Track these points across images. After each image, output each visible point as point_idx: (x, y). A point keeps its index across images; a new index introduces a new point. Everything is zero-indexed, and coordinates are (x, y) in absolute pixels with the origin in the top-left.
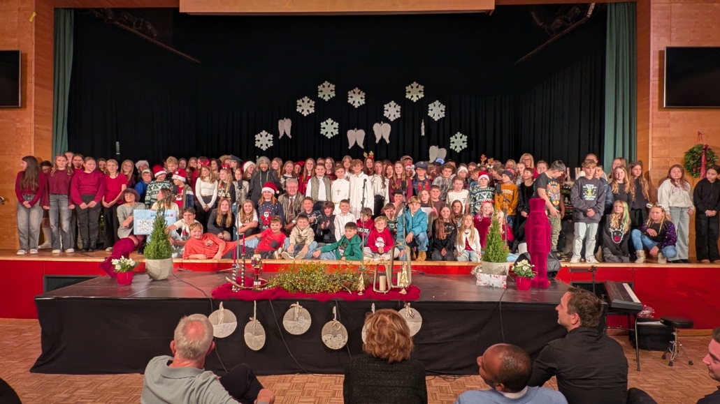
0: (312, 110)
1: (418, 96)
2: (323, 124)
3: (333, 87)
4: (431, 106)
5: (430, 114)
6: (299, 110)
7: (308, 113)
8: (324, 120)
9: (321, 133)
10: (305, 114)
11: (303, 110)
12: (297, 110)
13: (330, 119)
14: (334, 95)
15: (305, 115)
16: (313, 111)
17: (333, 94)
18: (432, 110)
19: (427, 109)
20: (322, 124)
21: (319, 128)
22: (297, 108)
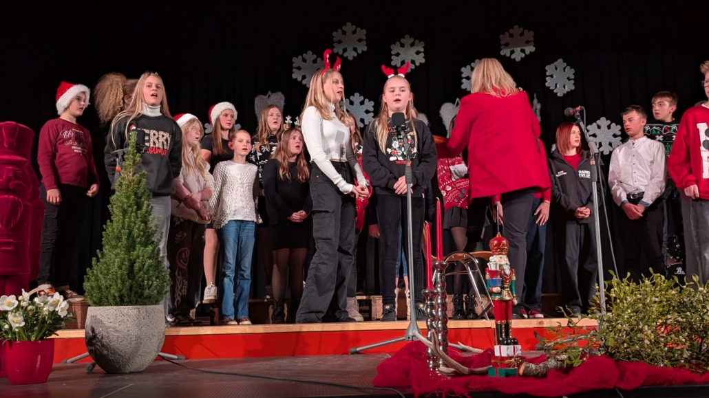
1: (523, 51)
3: (362, 33)
4: (550, 69)
5: (549, 83)
6: (296, 75)
11: (304, 77)
12: (294, 76)
13: (357, 95)
14: (365, 49)
17: (362, 48)
18: (552, 76)
19: (543, 76)
22: (293, 73)
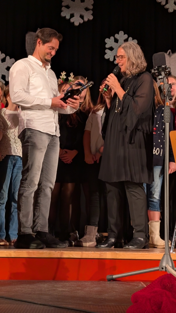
0: (88, 16)
2: (109, 42)
6: (65, 14)
7: (82, 21)
8: (112, 33)
9: (106, 57)
10: (77, 21)
11: (72, 16)
12: (63, 14)
13: (122, 33)
15: (77, 24)
16: (91, 18)
20: (107, 40)
21: (102, 48)
22: (62, 11)
